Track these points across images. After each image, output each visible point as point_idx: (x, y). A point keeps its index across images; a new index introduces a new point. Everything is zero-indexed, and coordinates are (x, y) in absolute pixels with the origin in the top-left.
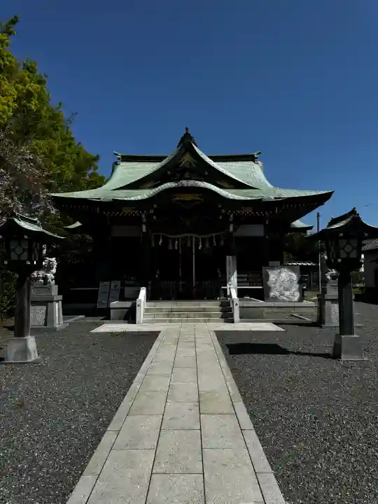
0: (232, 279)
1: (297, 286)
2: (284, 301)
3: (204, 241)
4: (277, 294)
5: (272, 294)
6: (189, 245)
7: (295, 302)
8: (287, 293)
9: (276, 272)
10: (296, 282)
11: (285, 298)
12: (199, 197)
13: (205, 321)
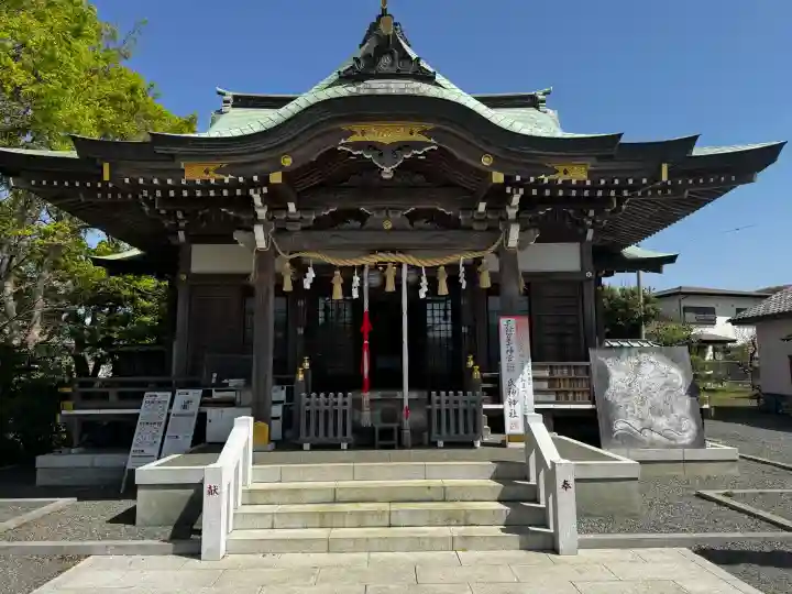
0: (519, 384)
1: (687, 401)
2: (653, 444)
3: (432, 274)
4: (637, 425)
5: (619, 426)
6: (390, 287)
7: (685, 446)
8: (662, 422)
9: (628, 362)
10: (683, 391)
11: (656, 436)
12: (422, 132)
13: (452, 544)
